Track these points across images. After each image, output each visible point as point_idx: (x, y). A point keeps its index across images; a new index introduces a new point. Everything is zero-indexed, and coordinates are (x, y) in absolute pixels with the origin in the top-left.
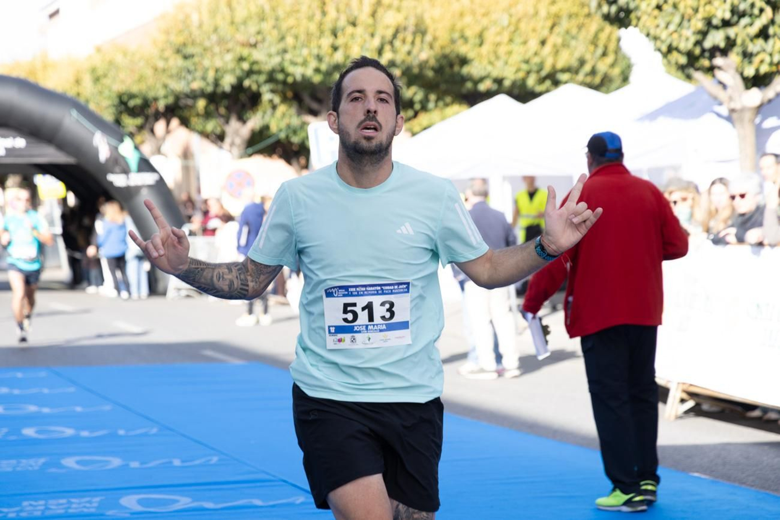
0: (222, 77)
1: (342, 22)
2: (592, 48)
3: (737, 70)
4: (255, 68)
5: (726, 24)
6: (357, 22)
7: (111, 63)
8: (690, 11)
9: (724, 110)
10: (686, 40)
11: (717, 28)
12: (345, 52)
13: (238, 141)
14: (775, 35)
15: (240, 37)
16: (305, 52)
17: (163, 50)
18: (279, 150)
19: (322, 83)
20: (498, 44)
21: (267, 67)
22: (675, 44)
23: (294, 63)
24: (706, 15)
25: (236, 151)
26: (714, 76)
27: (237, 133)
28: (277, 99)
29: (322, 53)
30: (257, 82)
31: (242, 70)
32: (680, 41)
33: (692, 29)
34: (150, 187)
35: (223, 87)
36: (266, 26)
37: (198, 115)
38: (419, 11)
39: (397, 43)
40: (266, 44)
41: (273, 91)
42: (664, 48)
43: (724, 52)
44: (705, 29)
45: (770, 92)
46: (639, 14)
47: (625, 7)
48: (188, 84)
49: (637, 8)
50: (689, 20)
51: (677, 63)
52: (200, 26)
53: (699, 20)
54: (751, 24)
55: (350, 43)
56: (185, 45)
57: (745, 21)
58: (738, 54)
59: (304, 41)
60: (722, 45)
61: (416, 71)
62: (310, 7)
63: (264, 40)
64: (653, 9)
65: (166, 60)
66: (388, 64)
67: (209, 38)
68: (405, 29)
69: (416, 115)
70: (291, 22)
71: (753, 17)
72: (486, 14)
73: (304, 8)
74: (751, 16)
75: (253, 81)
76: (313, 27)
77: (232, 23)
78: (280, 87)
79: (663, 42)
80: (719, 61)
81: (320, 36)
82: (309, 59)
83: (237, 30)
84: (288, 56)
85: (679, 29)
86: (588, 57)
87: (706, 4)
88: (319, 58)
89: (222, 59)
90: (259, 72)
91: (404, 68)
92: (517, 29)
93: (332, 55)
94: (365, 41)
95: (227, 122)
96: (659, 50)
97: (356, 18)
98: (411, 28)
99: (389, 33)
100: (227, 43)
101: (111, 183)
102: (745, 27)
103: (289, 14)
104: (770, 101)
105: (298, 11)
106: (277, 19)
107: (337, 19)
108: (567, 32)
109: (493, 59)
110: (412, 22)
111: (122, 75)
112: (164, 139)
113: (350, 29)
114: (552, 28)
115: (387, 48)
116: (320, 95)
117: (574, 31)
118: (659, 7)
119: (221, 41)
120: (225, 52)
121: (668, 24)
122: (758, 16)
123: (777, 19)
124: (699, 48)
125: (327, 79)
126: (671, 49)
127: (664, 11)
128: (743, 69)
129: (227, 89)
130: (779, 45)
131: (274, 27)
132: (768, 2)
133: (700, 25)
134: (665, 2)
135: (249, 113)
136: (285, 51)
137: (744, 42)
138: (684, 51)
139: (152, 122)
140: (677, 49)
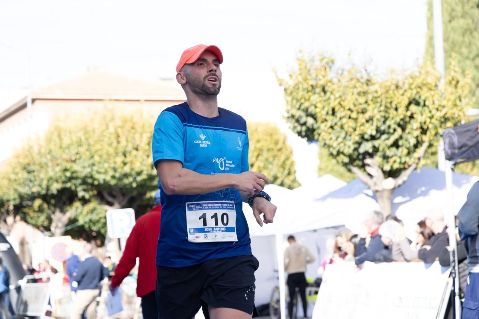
0: (52, 185)
1: (130, 148)
2: (281, 170)
3: (379, 167)
4: (75, 175)
5: (373, 138)
6: (139, 148)
8: (351, 130)
9: (370, 193)
10: (349, 148)
11: (367, 140)
12: (131, 166)
13: (60, 225)
15: (65, 156)
16: (106, 165)
17: (14, 168)
18: (84, 235)
19: (116, 185)
21: (82, 175)
22: (341, 150)
23: (99, 173)
24: (361, 132)
25: (58, 231)
26: (365, 170)
27: (59, 220)
28: (87, 196)
29: (117, 166)
30: (75, 184)
31: (66, 177)
32: (345, 149)
33: (352, 141)
34: (4, 252)
35: (52, 191)
36: (82, 150)
37: (34, 211)
40: (82, 161)
41: (85, 190)
42: (335, 153)
43: (371, 155)
44: (360, 140)
45: (400, 180)
46: (319, 131)
47: (311, 127)
48: (30, 188)
49: (319, 128)
50: (350, 136)
51: (342, 162)
52: (39, 153)
53: (356, 135)
54: (388, 139)
55: (134, 161)
56: (29, 164)
57: (384, 137)
58: (380, 157)
59: (106, 158)
60: (371, 151)
62: (109, 138)
63: (80, 158)
64: (329, 128)
65: (17, 174)
67: (46, 158)
70: (98, 147)
71: (390, 134)
73: (106, 140)
74: (388, 133)
75: (72, 184)
76: (111, 150)
77: (61, 147)
78: (89, 187)
79: (334, 148)
80: (368, 161)
81: (116, 156)
82: (108, 170)
83: (64, 152)
84: (95, 168)
85: (344, 141)
86: (279, 175)
87: (361, 126)
88: (115, 170)
89: (53, 170)
90: (76, 178)
93: (122, 168)
94: (143, 160)
95: (54, 213)
96: (332, 154)
97: (138, 146)
100: (57, 159)
102: (385, 140)
103: (96, 142)
104: (399, 186)
105: (102, 141)
106: (89, 145)
107: (126, 146)
108: (267, 160)
112: (12, 226)
113: (134, 152)
114: (258, 156)
116: (114, 193)
117: (271, 159)
118: (332, 127)
119: (53, 159)
120: (56, 165)
121: (338, 137)
122: (393, 134)
123: (405, 136)
124: (356, 153)
125: (119, 182)
126: (339, 153)
127: (335, 130)
128: (383, 166)
129: (55, 192)
130: (405, 151)
131: (87, 150)
132: (399, 125)
133: (357, 138)
134: (336, 124)
135: (68, 208)
136: (93, 165)
137: (384, 149)
138: (347, 154)
139: (5, 216)
140: (343, 153)
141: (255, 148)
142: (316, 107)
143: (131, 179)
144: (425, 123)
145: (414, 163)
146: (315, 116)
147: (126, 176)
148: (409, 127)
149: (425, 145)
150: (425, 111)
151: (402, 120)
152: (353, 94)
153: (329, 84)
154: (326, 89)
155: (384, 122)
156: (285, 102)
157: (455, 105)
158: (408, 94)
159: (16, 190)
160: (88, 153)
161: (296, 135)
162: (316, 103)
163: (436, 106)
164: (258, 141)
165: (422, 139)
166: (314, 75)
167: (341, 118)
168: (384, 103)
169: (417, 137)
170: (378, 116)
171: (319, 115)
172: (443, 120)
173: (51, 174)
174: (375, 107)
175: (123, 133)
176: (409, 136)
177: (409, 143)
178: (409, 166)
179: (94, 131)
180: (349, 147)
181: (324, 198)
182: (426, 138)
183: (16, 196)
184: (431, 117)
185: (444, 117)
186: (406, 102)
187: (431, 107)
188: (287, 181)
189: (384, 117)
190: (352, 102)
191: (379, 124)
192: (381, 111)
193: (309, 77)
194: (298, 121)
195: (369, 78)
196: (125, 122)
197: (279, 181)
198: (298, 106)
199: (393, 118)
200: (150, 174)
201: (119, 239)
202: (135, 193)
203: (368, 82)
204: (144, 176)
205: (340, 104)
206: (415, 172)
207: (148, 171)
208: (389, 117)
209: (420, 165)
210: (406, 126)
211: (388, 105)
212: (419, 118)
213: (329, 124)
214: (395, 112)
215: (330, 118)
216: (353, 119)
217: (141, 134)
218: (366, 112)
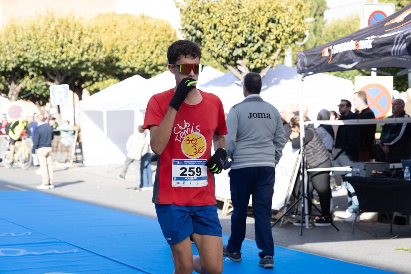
0: (8, 64)
1: (66, 42)
3: (247, 66)
4: (26, 60)
5: (243, 46)
6: (72, 42)
8: (227, 40)
9: (240, 83)
11: (238, 47)
12: (67, 54)
13: (15, 93)
14: (263, 51)
15: (19, 47)
16: (49, 54)
18: (31, 98)
19: (56, 67)
20: (133, 53)
21: (32, 60)
22: (220, 54)
23: (44, 59)
24: (234, 42)
25: (13, 97)
26: (237, 68)
27: (14, 89)
28: (35, 75)
29: (57, 55)
30: (26, 67)
31: (20, 61)
32: (222, 54)
33: (228, 48)
35: (9, 68)
36: (32, 42)
38: (99, 37)
39: (90, 51)
40: (31, 50)
41: (33, 71)
42: (216, 56)
43: (241, 58)
44: (234, 47)
46: (205, 40)
47: (199, 37)
49: (205, 38)
50: (227, 44)
51: (221, 62)
53: (231, 44)
54: (253, 46)
55: (69, 51)
57: (250, 45)
58: (247, 59)
59: (49, 49)
60: (241, 55)
61: (98, 63)
62: (51, 34)
64: (211, 39)
66: (86, 60)
67: (5, 47)
68: (93, 45)
69: (93, 83)
70: (43, 41)
71: (254, 43)
73: (48, 35)
74: (253, 42)
75: (24, 66)
76: (53, 43)
77: (16, 40)
78: (37, 69)
79: (215, 53)
80: (239, 62)
81: (56, 47)
82: (51, 57)
83: (18, 43)
84: (41, 56)
85: (222, 48)
87: (234, 37)
88: (55, 57)
89: (11, 56)
90: (27, 63)
91: (92, 62)
92: (141, 46)
93: (61, 56)
94: (76, 50)
95: (10, 84)
96: (214, 57)
97: (72, 40)
98: (96, 45)
99: (86, 47)
100: (13, 49)
102: (251, 47)
103: (42, 37)
105: (46, 36)
106: (36, 39)
107: (63, 40)
108: (162, 48)
110: (96, 42)
113: (69, 45)
114: (156, 46)
115: (85, 53)
116: (55, 73)
118: (214, 38)
119: (10, 48)
120: (12, 53)
121: (218, 45)
122: (256, 43)
123: (265, 44)
124: (231, 56)
125: (58, 66)
126: (219, 56)
127: (216, 40)
128: (249, 65)
129: (11, 70)
130: (265, 55)
131: (35, 43)
132: (261, 37)
133: (232, 46)
134: (217, 36)
135: (21, 81)
136: (40, 53)
137: (250, 53)
138: (224, 57)
140: (222, 56)
141: (155, 40)
143: (67, 64)
144: (279, 35)
145: (271, 63)
146: (202, 30)
147: (63, 61)
148: (267, 37)
149: (279, 51)
150: (279, 27)
151: (263, 33)
152: (229, 15)
153: (212, 7)
154: (210, 10)
155: (251, 35)
157: (300, 23)
158: (267, 15)
160: (35, 45)
162: (203, 20)
163: (287, 24)
164: (157, 35)
165: (276, 46)
167: (220, 32)
168: (250, 21)
169: (273, 45)
170: (246, 30)
171: (205, 29)
172: (291, 33)
173: (8, 58)
174: (245, 24)
175: (61, 31)
176: (268, 45)
177: (268, 49)
178: (267, 65)
179: (39, 29)
180: (226, 52)
182: (279, 46)
184: (283, 31)
185: (292, 31)
186: (266, 21)
187: (283, 24)
189: (251, 31)
190: (228, 21)
191: (247, 36)
192: (248, 27)
194: (190, 33)
195: (240, 3)
196: (62, 22)
198: (190, 22)
199: (256, 32)
200: (80, 60)
201: (58, 106)
202: (69, 73)
203: (239, 6)
204: (76, 62)
205: (219, 21)
206: (271, 69)
207: (79, 58)
208: (254, 31)
209: (275, 65)
210: (266, 37)
211: (254, 23)
212: (275, 32)
213: (212, 35)
214: (258, 28)
215: (212, 31)
216: (229, 32)
217: (74, 31)
218: (238, 27)
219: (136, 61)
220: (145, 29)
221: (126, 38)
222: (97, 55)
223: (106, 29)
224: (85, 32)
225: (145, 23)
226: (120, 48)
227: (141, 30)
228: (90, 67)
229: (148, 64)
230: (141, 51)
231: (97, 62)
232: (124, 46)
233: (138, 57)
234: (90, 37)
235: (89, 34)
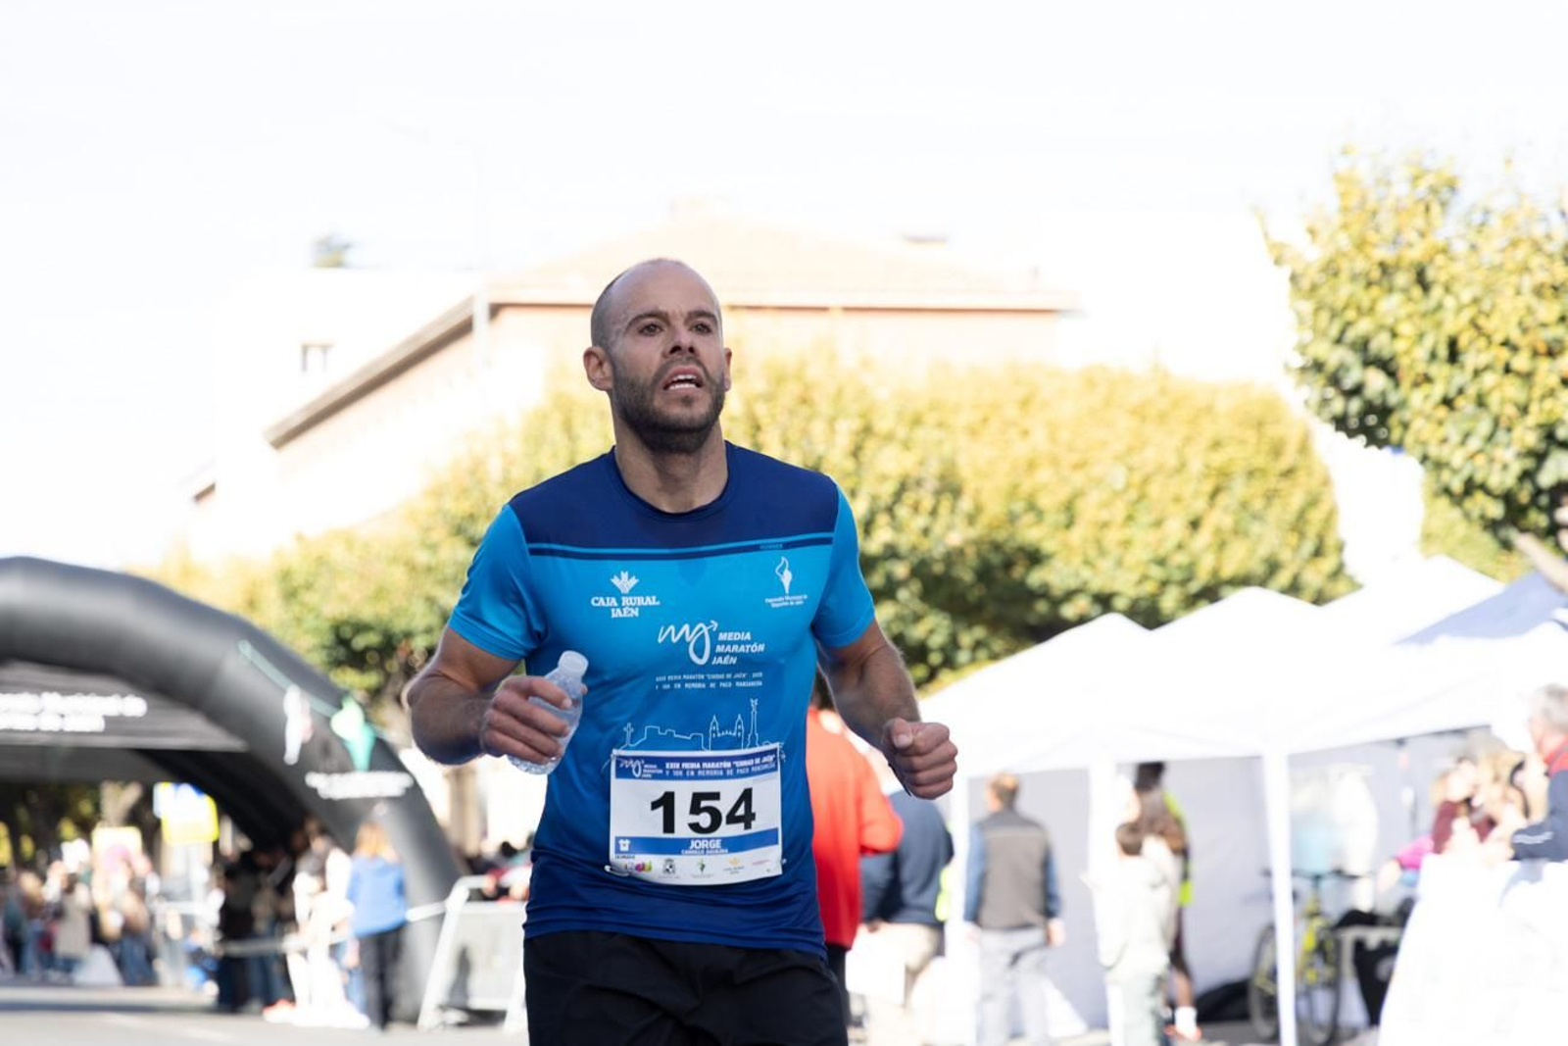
2: (1293, 539)
7: (321, 561)
8: (1511, 410)
10: (1503, 471)
17: (428, 530)
20: (1105, 525)
22: (1479, 478)
24: (1543, 419)
26: (1558, 546)
32: (1489, 474)
33: (1516, 448)
34: (392, 800)
38: (947, 449)
39: (902, 512)
42: (1457, 486)
44: (1542, 446)
46: (1406, 415)
47: (1378, 402)
49: (1403, 404)
50: (1509, 430)
51: (1482, 517)
52: (506, 482)
53: (1530, 428)
56: (472, 518)
61: (938, 568)
64: (1436, 406)
65: (433, 548)
66: (884, 551)
68: (919, 483)
69: (933, 675)
72: (1079, 466)
79: (1455, 472)
80: (1566, 513)
85: (1488, 448)
86: (1285, 555)
87: (1543, 397)
91: (915, 560)
92: (1144, 495)
96: (1447, 491)
97: (820, 460)
98: (931, 484)
99: (887, 490)
101: (314, 791)
108: (1244, 505)
109: (1092, 553)
110: (933, 469)
111: (343, 586)
114: (1215, 493)
115: (882, 519)
117: (1258, 504)
118: (1447, 402)
121: (1467, 436)
124: (1528, 488)
126: (1471, 487)
127: (1458, 410)
133: (1532, 439)
134: (1461, 391)
138: (1498, 492)
139: (401, 683)
140: (1483, 488)
141: (1207, 466)
142: (1394, 335)
146: (1393, 366)
152: (1518, 293)
153: (1440, 259)
154: (1430, 274)
156: (1292, 318)
159: (431, 601)
161: (1330, 428)
162: (1397, 321)
164: (1216, 445)
166: (1388, 230)
167: (1477, 373)
171: (1404, 362)
175: (773, 417)
180: (1505, 467)
181: (1425, 636)
183: (433, 620)
188: (1313, 578)
190: (1514, 320)
193: (1372, 237)
194: (1334, 380)
196: (779, 380)
197: (1283, 578)
198: (1334, 331)
205: (1474, 324)
213: (1438, 391)
215: (1440, 370)
216: (1519, 374)
217: (832, 422)
218: (1561, 352)
219: (1119, 563)
220: (1162, 418)
221: (1075, 458)
222: (938, 529)
223: (985, 420)
224: (882, 425)
225: (1163, 392)
226: (1045, 501)
227: (1144, 419)
228: (903, 583)
229: (1178, 576)
230: (1144, 518)
231: (937, 561)
232: (1063, 494)
233: (1126, 544)
234: (906, 445)
235: (902, 432)
